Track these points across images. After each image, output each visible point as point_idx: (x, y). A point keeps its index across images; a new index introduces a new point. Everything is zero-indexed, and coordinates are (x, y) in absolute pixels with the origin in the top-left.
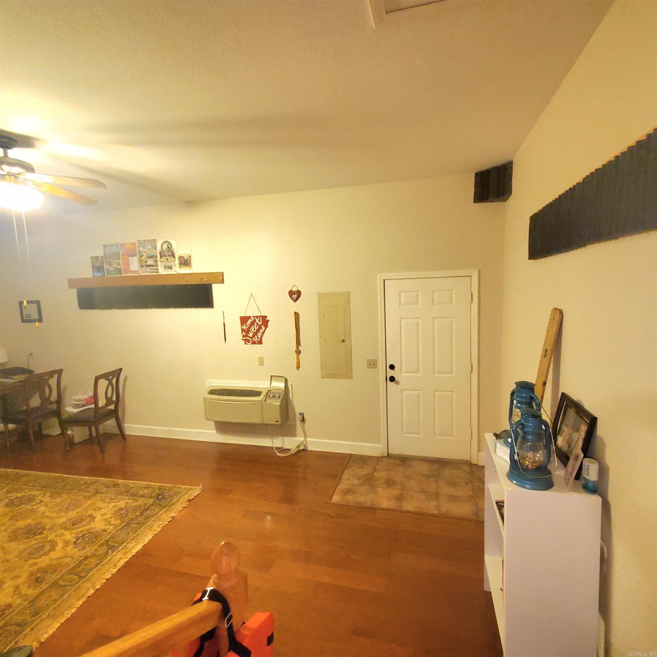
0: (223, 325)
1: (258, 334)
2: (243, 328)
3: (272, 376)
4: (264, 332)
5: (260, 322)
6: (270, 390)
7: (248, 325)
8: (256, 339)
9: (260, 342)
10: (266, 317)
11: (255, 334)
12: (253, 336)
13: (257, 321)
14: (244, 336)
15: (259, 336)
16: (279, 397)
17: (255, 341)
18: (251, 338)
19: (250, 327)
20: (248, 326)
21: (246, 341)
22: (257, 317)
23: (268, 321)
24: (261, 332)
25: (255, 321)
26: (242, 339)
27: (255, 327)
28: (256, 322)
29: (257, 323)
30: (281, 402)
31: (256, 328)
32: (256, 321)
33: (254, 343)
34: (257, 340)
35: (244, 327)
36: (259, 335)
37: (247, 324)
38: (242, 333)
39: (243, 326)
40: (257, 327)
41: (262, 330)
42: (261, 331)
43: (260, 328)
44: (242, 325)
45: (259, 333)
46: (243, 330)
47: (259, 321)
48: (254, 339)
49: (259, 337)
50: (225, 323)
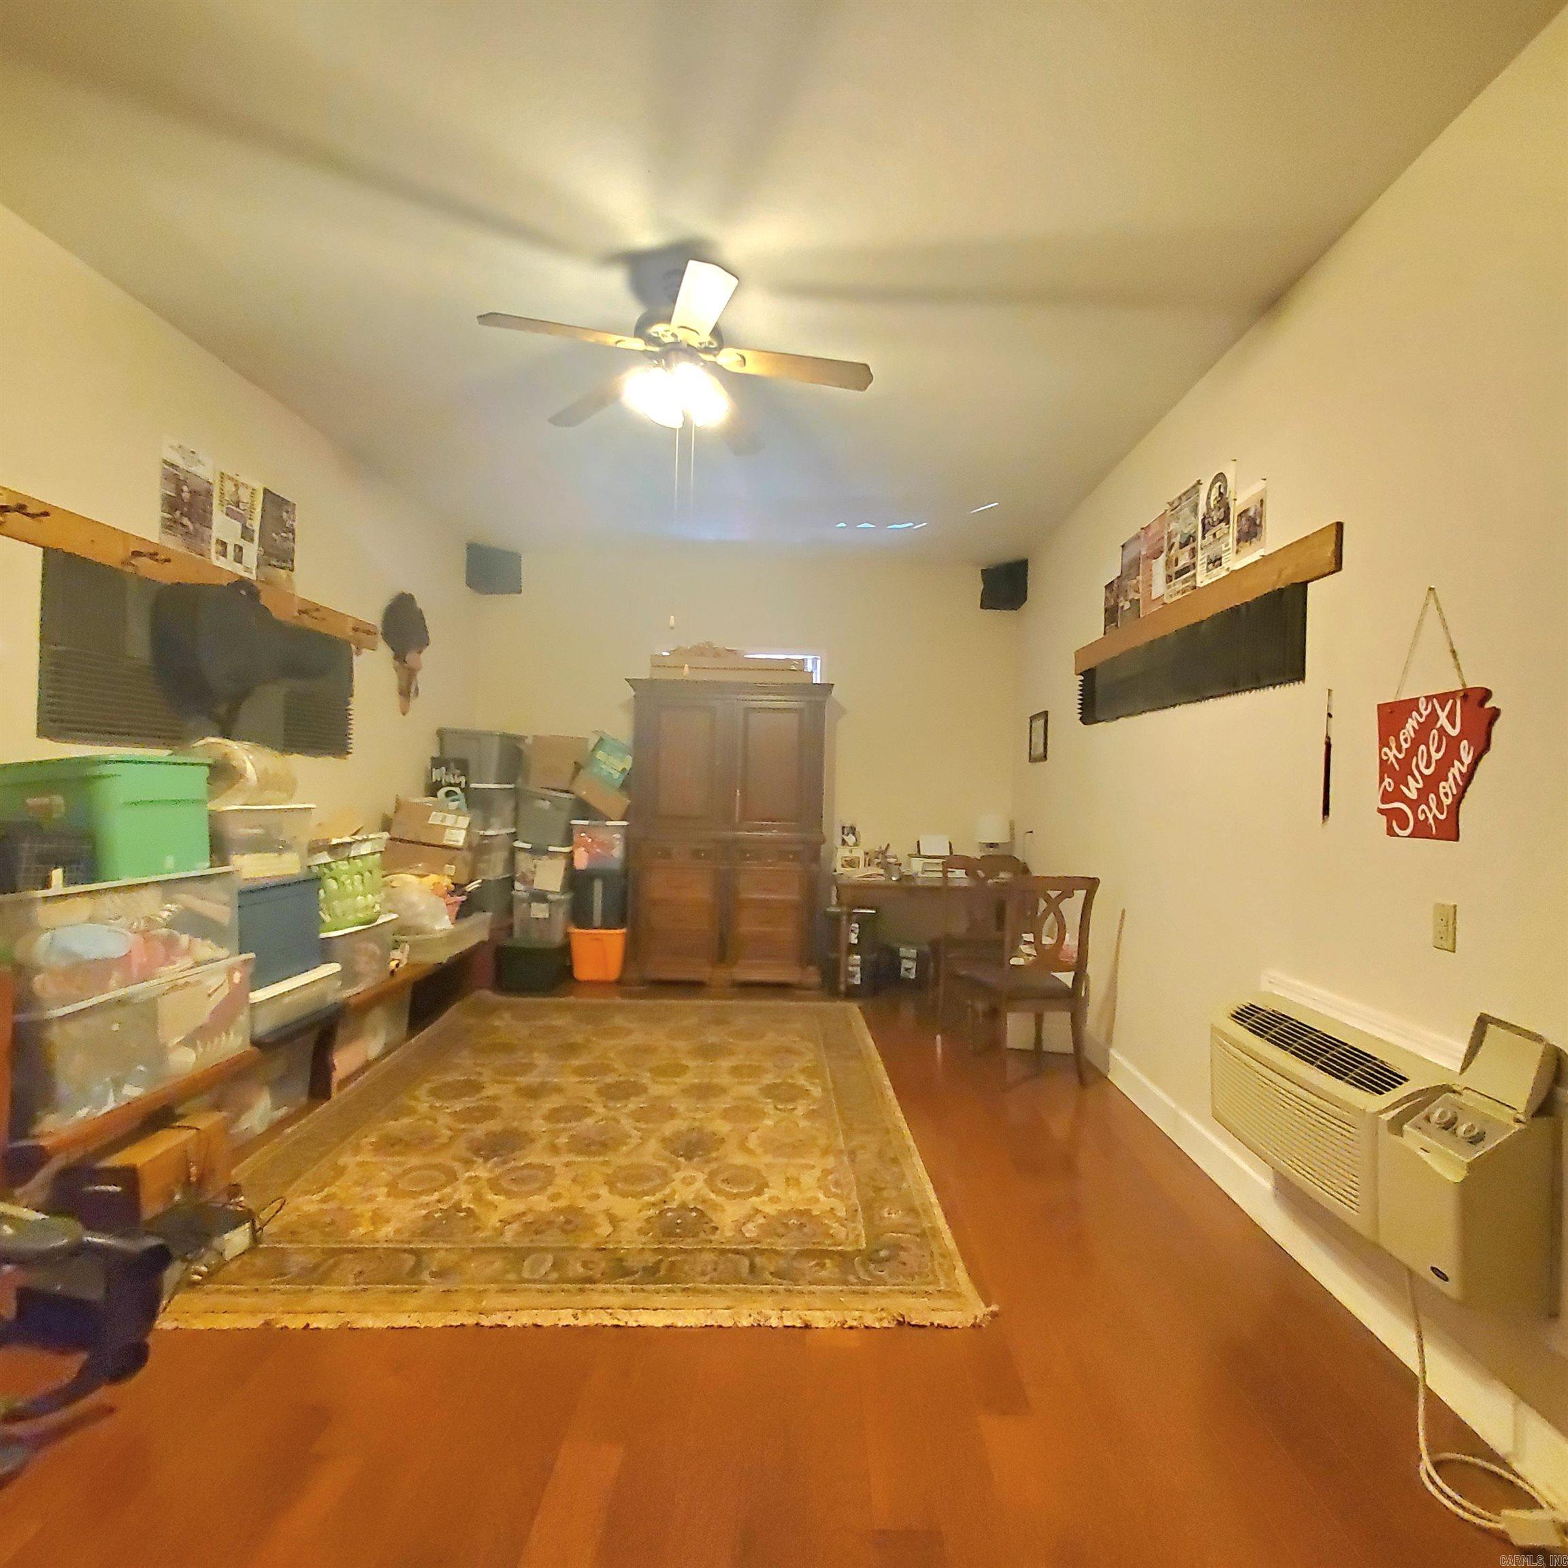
0: (1324, 747)
1: (1444, 787)
2: (1385, 758)
3: (1483, 1022)
4: (1469, 777)
5: (1454, 726)
6: (1455, 1088)
7: (1406, 740)
8: (1431, 813)
9: (1450, 830)
10: (1487, 694)
11: (1431, 784)
12: (1423, 794)
13: (1443, 721)
14: (1386, 797)
15: (1446, 794)
16: (1476, 1140)
17: (1427, 818)
18: (1413, 805)
19: (1412, 752)
20: (1405, 746)
21: (1395, 819)
22: (1443, 698)
23: (1496, 713)
24: (1455, 778)
25: (1433, 717)
26: (1381, 811)
27: (1433, 749)
28: (1438, 726)
29: (1442, 730)
30: (1471, 1166)
31: (1436, 756)
32: (1438, 718)
33: (1421, 831)
34: (1435, 817)
35: (1392, 754)
36: (1447, 788)
37: (1402, 738)
38: (1382, 780)
39: (1385, 749)
40: (1438, 751)
41: (1462, 763)
42: (1457, 769)
43: (1452, 753)
44: (1384, 743)
45: (1446, 780)
46: (1385, 768)
47: (1451, 718)
48: (1423, 811)
49: (1447, 802)
50: (1332, 742)
